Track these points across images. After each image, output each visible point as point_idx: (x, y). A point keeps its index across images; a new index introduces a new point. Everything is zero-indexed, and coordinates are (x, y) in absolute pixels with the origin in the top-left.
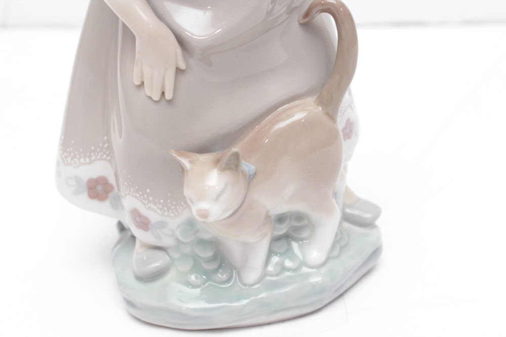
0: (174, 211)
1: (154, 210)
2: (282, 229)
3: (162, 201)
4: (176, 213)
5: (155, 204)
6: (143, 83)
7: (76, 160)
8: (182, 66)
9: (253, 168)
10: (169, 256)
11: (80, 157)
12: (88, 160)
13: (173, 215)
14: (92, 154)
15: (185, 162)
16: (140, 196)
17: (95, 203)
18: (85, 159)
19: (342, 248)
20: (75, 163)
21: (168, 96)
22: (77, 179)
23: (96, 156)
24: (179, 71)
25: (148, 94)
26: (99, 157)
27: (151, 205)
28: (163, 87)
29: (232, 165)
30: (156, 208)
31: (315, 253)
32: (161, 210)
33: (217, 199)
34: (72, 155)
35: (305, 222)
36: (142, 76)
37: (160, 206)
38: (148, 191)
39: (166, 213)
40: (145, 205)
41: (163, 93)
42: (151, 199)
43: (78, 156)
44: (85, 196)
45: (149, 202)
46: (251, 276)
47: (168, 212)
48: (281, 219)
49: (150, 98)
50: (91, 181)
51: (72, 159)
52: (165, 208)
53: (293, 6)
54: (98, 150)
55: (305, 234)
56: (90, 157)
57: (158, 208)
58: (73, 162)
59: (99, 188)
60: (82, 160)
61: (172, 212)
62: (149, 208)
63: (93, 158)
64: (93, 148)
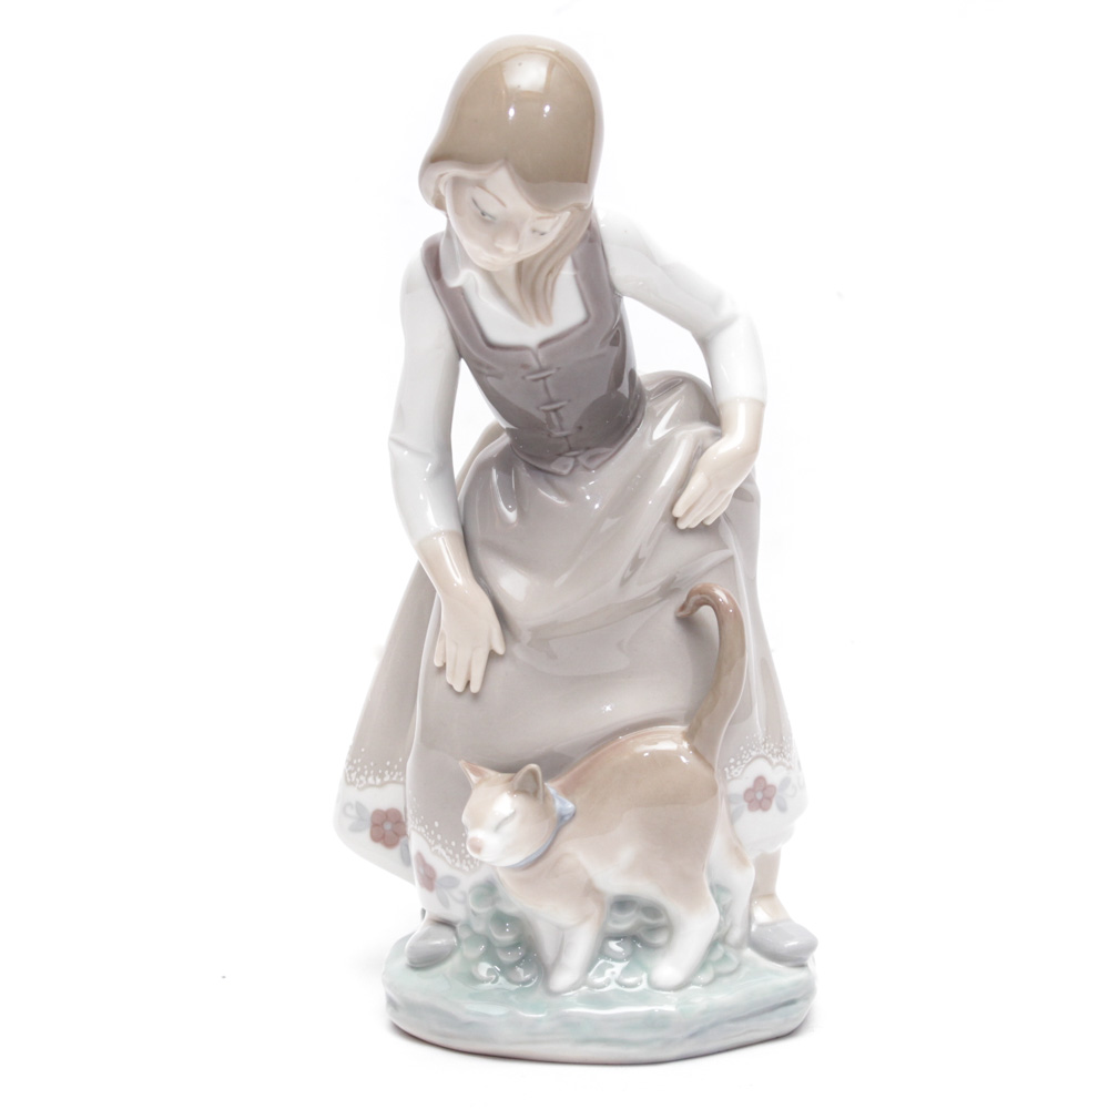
0: (469, 862)
1: (441, 856)
2: (626, 922)
3: (453, 844)
4: (472, 866)
5: (444, 847)
6: (445, 664)
7: (362, 778)
8: (500, 650)
9: (570, 806)
10: (457, 936)
11: (369, 775)
12: (378, 781)
13: (466, 868)
14: (386, 772)
15: (473, 778)
16: (426, 831)
17: (379, 847)
18: (375, 779)
19: (718, 976)
20: (361, 782)
21: (475, 688)
22: (359, 807)
23: (392, 777)
24: (492, 655)
25: (449, 680)
26: (394, 779)
27: (439, 847)
28: (469, 674)
29: (530, 789)
30: (444, 854)
31: (668, 968)
32: (452, 857)
33: (497, 828)
34: (359, 769)
35: (662, 921)
36: (445, 655)
37: (451, 852)
38: (436, 824)
39: (458, 865)
40: (431, 846)
41: (468, 683)
42: (439, 837)
43: (366, 772)
44: (366, 835)
45: (437, 842)
46: (562, 979)
47: (461, 862)
48: (622, 904)
49: (451, 687)
50: (377, 813)
51: (358, 776)
52: (457, 856)
53: (672, 587)
54: (396, 767)
55: (660, 939)
56: (382, 776)
57: (448, 854)
58: (358, 780)
59: (388, 826)
60: (371, 780)
61: (467, 864)
62: (436, 852)
63: (387, 779)
64: (388, 763)
